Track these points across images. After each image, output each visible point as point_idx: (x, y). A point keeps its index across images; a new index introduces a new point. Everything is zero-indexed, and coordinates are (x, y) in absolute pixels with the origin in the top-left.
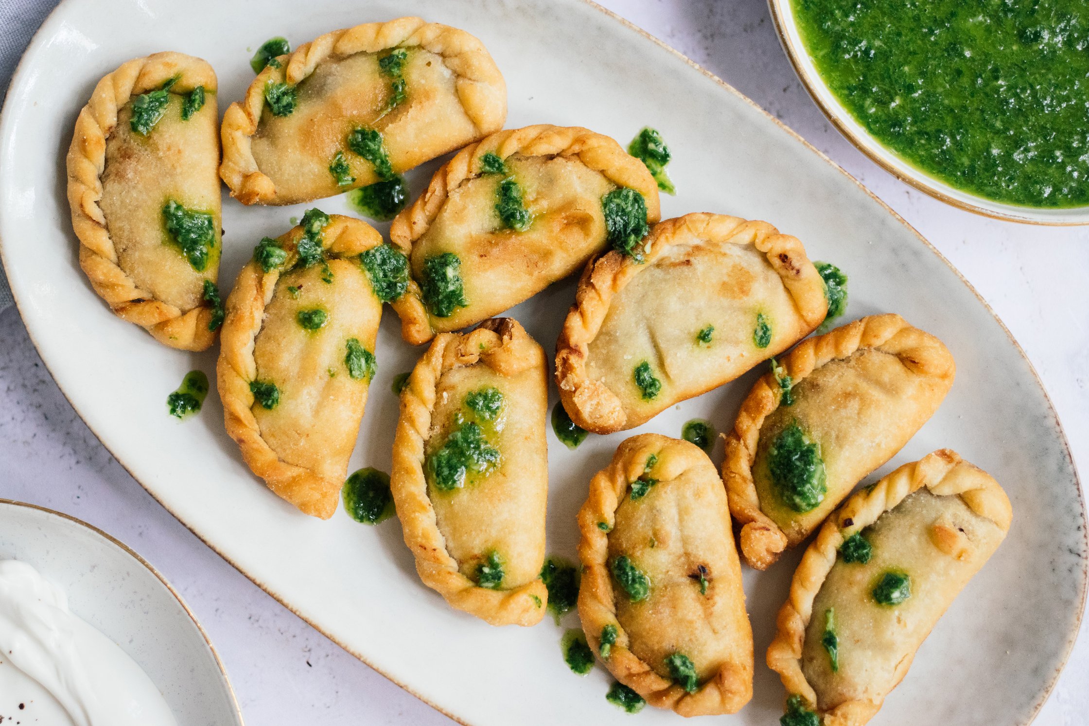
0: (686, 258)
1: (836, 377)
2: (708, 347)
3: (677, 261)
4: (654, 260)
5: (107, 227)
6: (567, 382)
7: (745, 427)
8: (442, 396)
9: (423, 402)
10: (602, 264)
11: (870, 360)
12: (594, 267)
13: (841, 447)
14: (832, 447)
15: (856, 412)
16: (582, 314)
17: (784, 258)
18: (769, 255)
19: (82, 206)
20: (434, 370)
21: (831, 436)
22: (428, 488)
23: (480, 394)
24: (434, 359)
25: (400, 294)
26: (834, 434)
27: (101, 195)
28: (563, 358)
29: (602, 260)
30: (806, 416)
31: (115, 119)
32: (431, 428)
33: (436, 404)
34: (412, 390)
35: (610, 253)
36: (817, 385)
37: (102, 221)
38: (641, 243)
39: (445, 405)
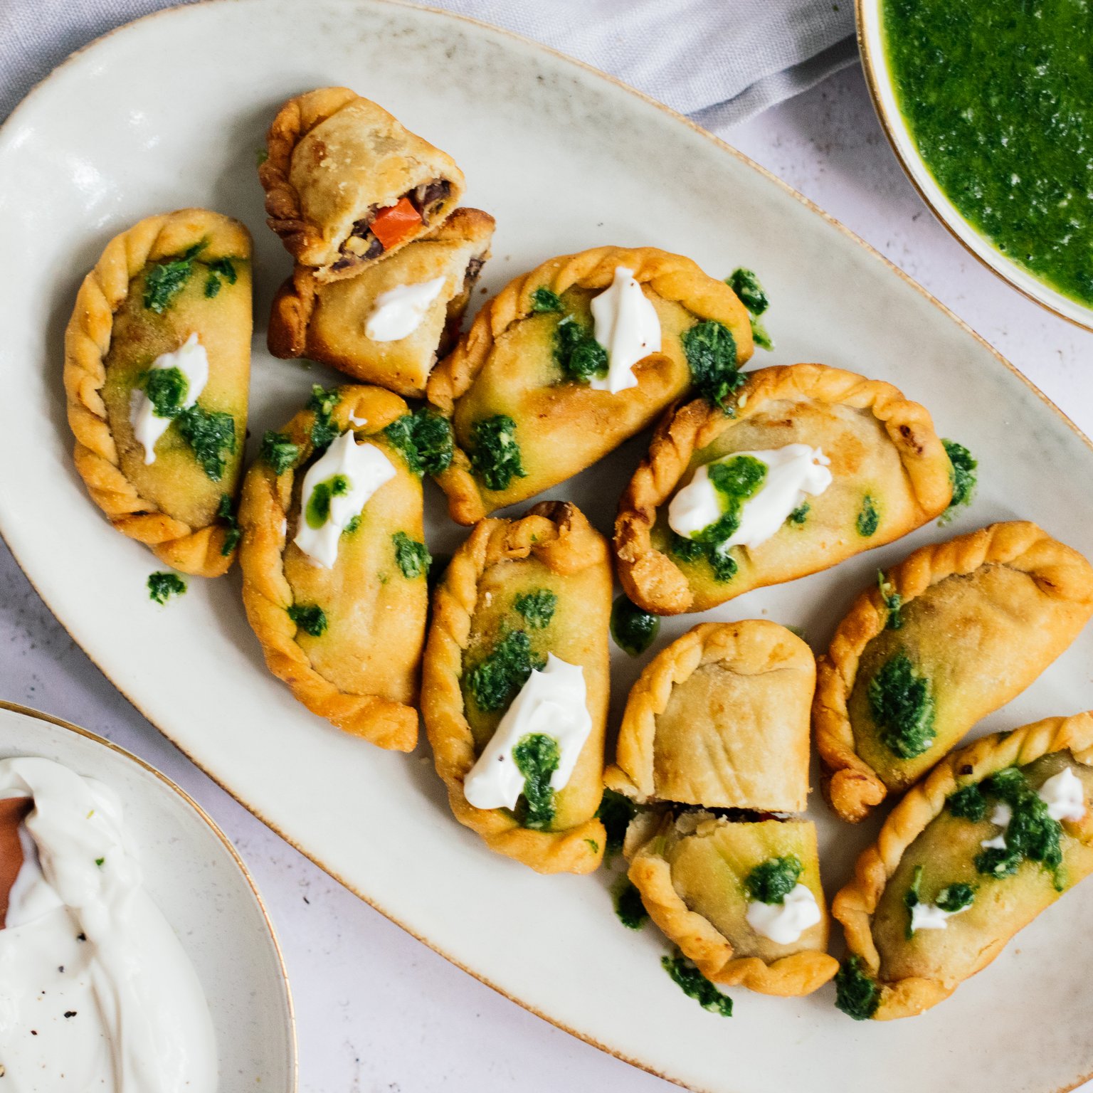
0: (788, 418)
1: (954, 598)
2: (801, 529)
3: (776, 419)
4: (748, 415)
5: (107, 422)
6: (627, 550)
7: (842, 654)
8: (484, 597)
9: (462, 604)
10: (685, 413)
11: (996, 578)
12: (675, 417)
13: (957, 683)
14: (946, 684)
15: (977, 642)
16: (654, 472)
17: (905, 430)
18: (888, 424)
19: (79, 395)
20: (476, 564)
21: (945, 669)
22: (465, 708)
23: (530, 596)
24: (475, 552)
25: (444, 466)
26: (949, 668)
27: (103, 382)
28: (625, 522)
29: (685, 408)
30: (917, 643)
31: (126, 291)
32: (471, 636)
33: (478, 607)
34: (448, 590)
35: (697, 402)
36: (932, 607)
37: (103, 413)
38: (734, 394)
39: (487, 608)
